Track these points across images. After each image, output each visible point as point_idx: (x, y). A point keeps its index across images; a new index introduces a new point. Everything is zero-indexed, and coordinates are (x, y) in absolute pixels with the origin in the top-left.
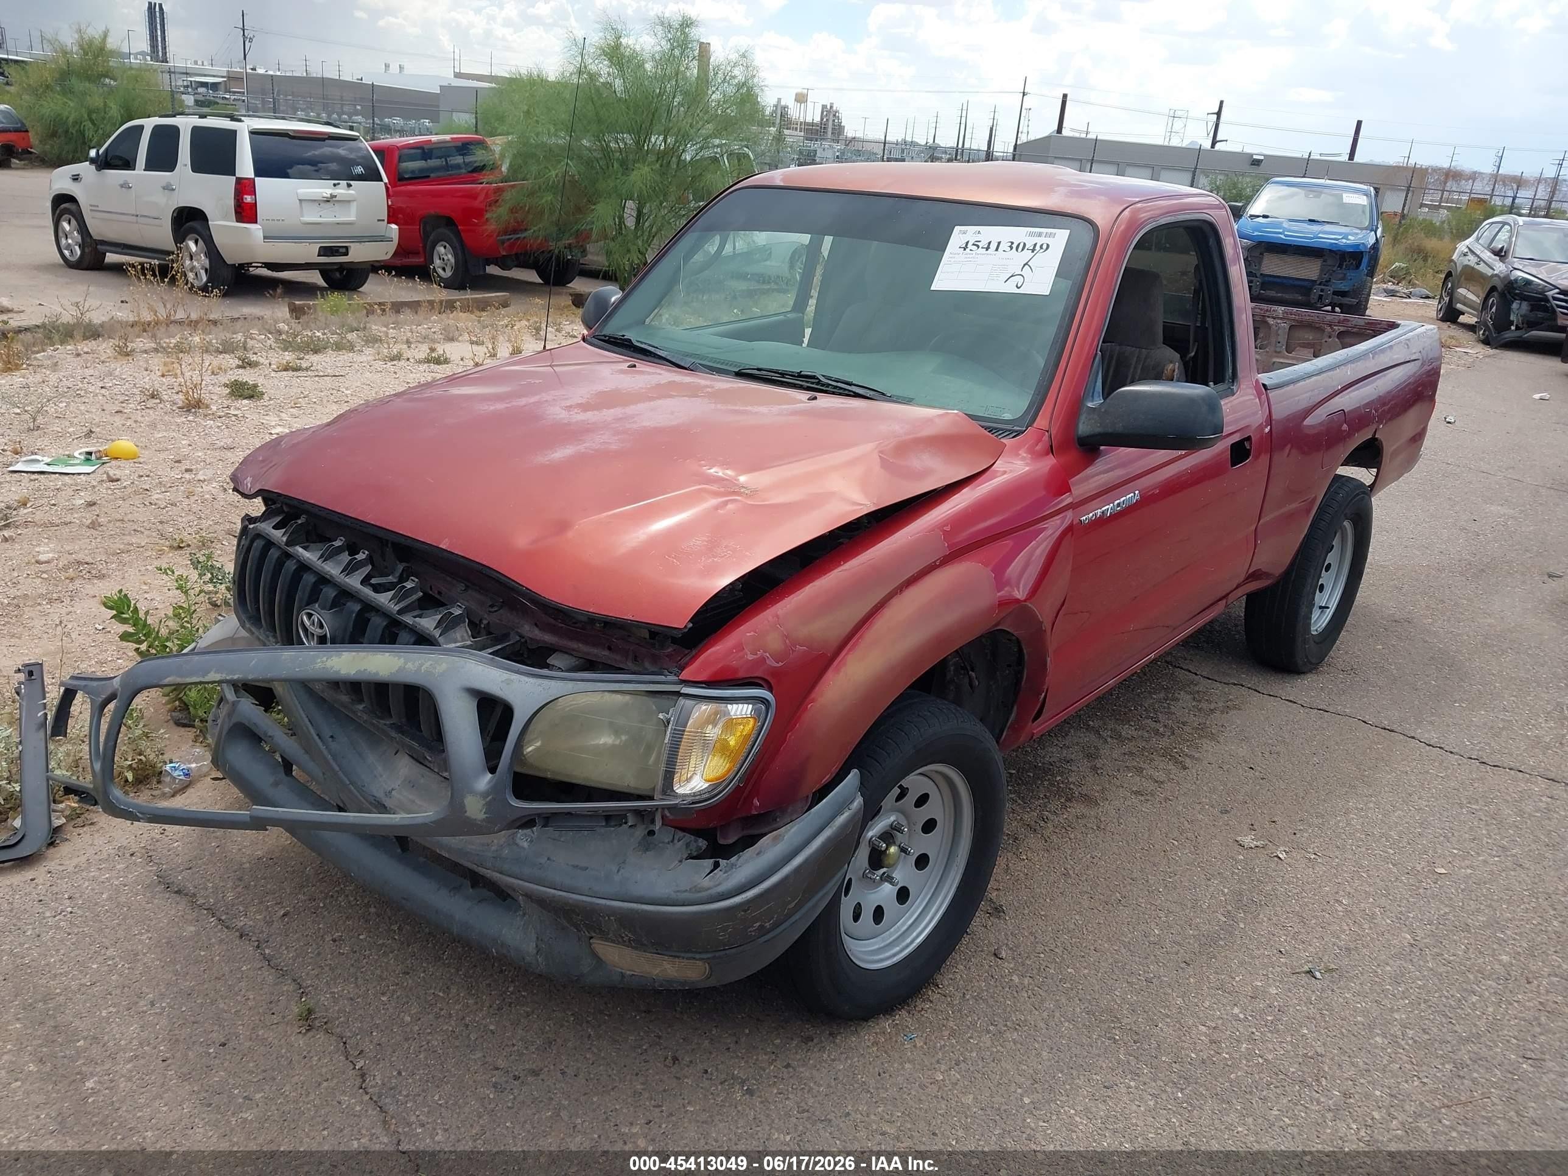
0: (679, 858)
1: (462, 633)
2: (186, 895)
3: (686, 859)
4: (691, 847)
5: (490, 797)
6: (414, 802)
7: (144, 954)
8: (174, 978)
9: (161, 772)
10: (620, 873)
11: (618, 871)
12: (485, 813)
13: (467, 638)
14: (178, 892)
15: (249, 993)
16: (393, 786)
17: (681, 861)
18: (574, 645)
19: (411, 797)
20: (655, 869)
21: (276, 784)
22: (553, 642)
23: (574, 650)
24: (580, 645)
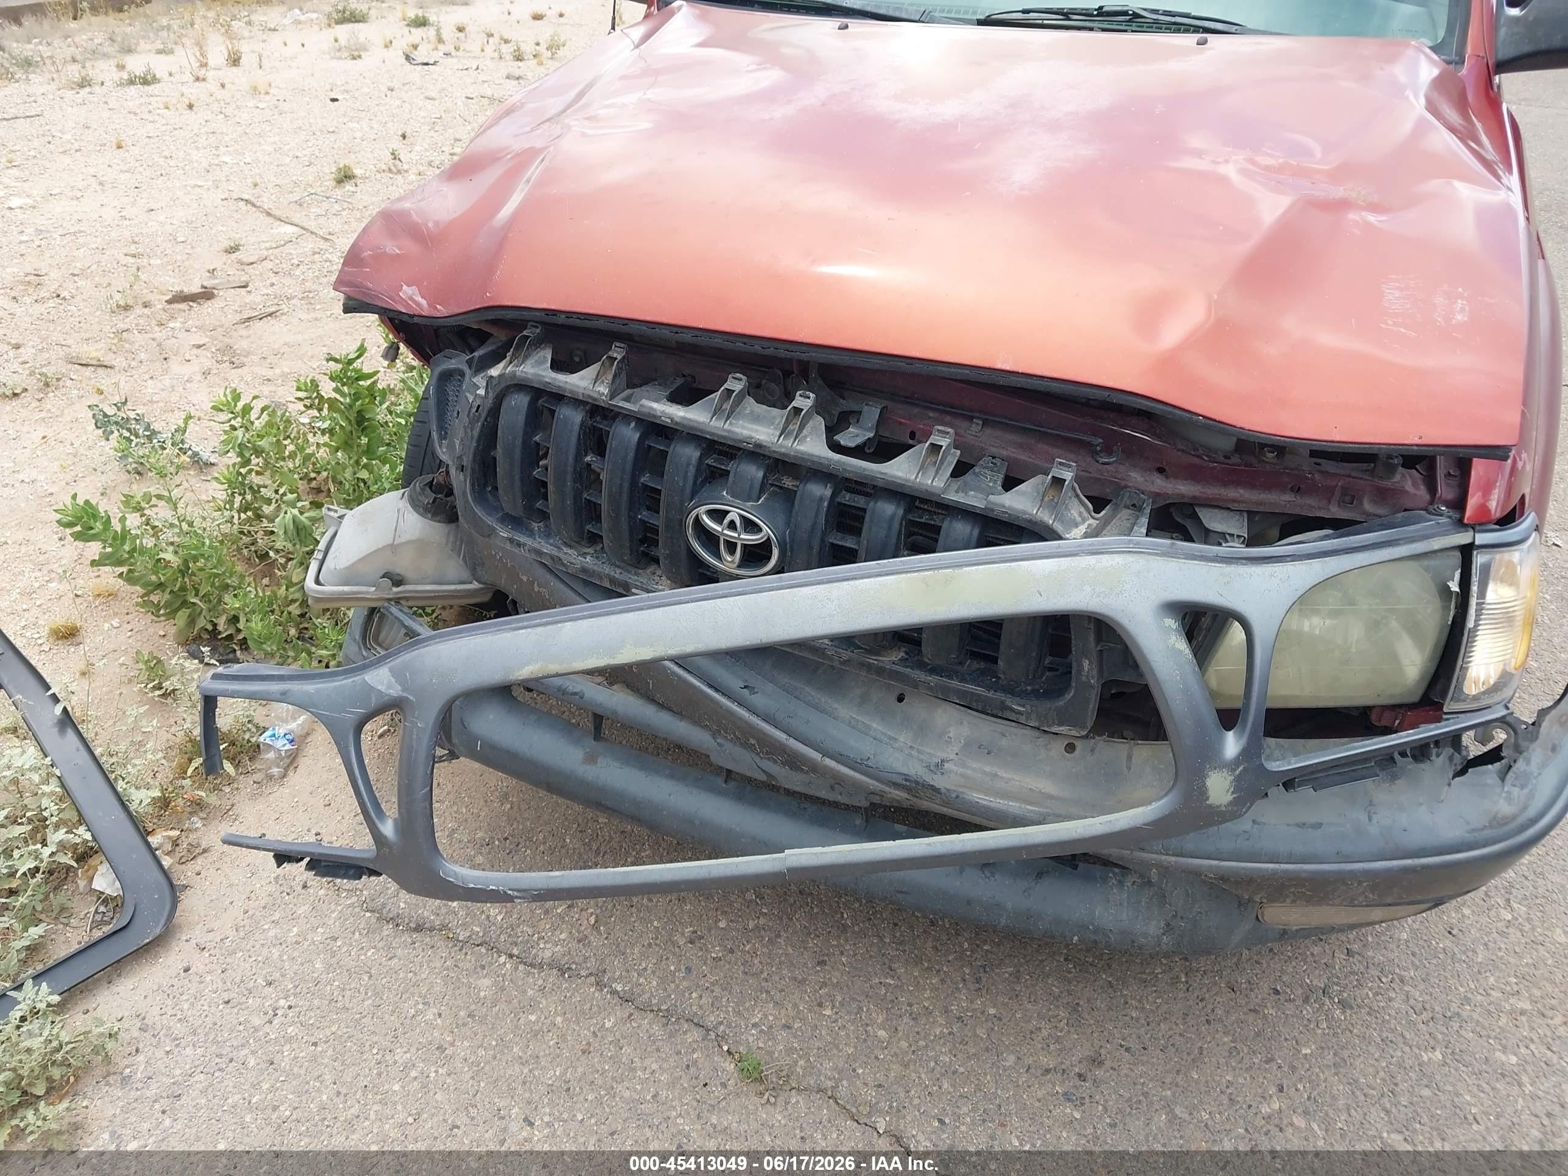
0: (1447, 781)
1: (1077, 509)
2: (432, 929)
3: (1453, 778)
4: (1455, 761)
5: (1241, 768)
6: (996, 775)
7: (452, 1044)
8: (526, 1071)
9: (258, 746)
10: (1374, 821)
11: (1370, 819)
12: (1233, 793)
13: (1086, 514)
14: (419, 929)
15: (648, 1062)
16: (944, 755)
17: (1449, 785)
18: (1232, 493)
19: (988, 769)
20: (1421, 804)
21: (591, 759)
22: (1197, 494)
23: (1234, 501)
24: (1241, 491)
